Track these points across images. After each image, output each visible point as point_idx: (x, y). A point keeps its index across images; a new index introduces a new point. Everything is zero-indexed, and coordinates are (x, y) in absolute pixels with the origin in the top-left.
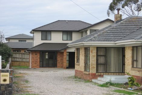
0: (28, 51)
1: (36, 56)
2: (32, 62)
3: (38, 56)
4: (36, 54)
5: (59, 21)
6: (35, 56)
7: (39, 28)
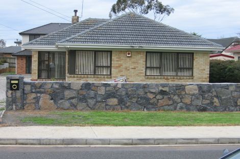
0: (13, 55)
1: (22, 61)
2: (18, 68)
3: (24, 61)
4: (22, 60)
5: (51, 24)
6: (20, 61)
7: (27, 31)
